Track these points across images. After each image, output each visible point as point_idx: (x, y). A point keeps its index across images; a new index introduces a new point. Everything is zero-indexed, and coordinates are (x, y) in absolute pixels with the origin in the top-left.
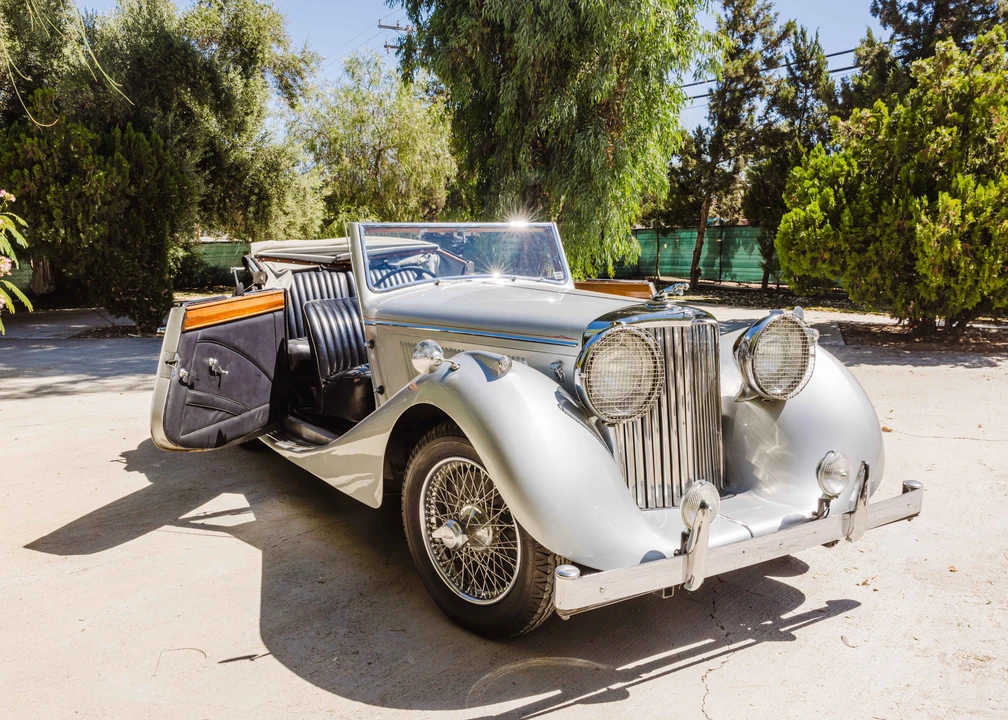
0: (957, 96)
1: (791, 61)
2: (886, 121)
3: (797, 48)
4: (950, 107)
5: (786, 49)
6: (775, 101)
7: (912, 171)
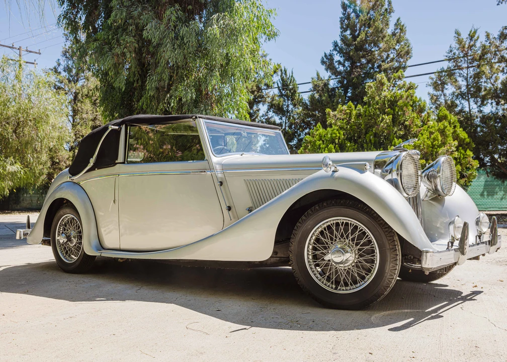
0: (389, 101)
1: (280, 85)
2: (354, 112)
3: (282, 79)
4: (387, 106)
5: (276, 78)
6: (271, 106)
7: (371, 137)
